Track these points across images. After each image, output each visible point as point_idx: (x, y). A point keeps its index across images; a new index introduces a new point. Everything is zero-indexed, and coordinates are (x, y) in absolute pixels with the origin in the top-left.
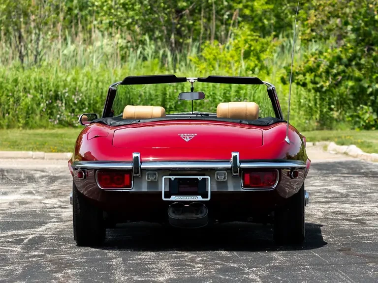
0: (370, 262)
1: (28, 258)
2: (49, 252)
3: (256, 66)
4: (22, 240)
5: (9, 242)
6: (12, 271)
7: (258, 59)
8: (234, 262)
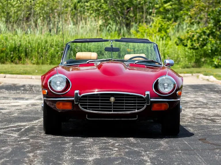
0: (217, 149)
1: (19, 141)
2: (32, 138)
3: (165, 36)
4: (21, 129)
5: (13, 130)
6: (5, 151)
7: (166, 32)
8: (137, 147)
